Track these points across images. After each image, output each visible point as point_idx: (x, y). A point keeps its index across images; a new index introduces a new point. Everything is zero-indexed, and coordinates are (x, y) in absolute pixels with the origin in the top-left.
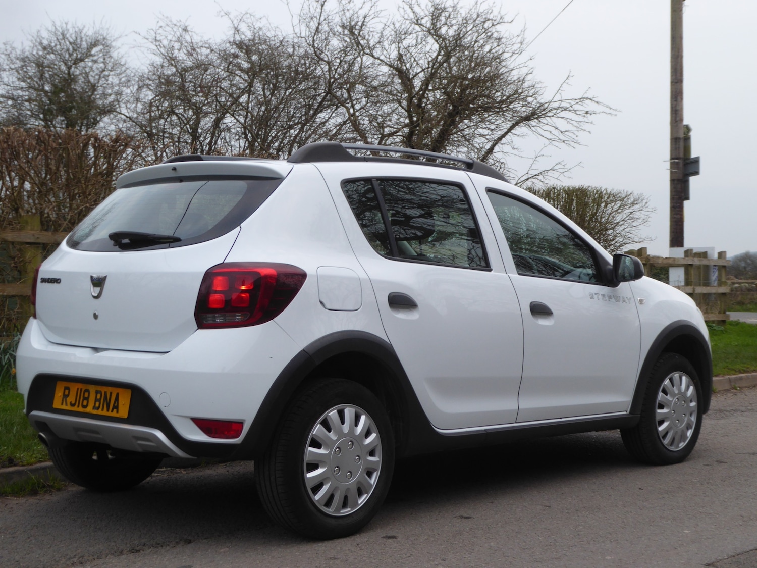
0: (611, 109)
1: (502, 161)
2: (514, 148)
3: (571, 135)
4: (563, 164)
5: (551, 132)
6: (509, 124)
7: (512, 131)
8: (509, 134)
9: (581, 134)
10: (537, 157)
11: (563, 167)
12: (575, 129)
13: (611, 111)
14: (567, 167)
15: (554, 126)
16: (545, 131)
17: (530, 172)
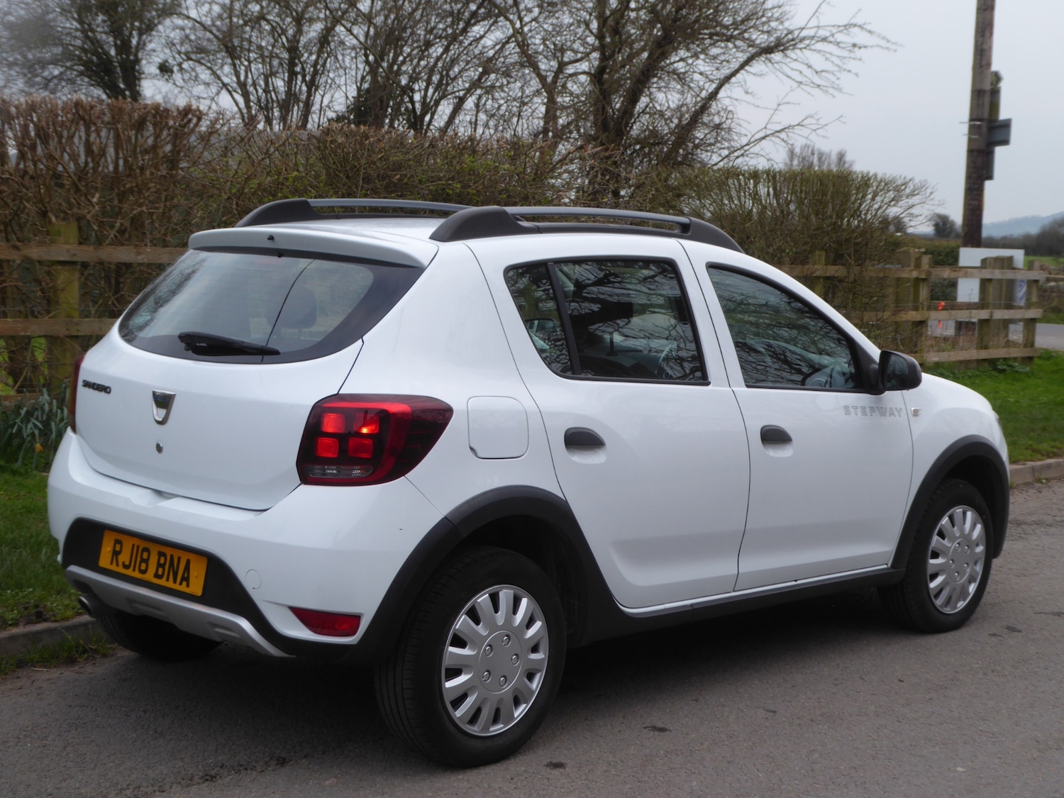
0: (888, 41)
1: (729, 108)
2: (747, 93)
3: (830, 76)
4: (816, 117)
5: (801, 72)
6: (742, 57)
7: (747, 68)
8: (742, 72)
9: (843, 75)
10: (779, 105)
11: (815, 122)
12: (836, 69)
13: (889, 45)
14: (822, 122)
15: (806, 62)
16: (793, 69)
17: (768, 127)
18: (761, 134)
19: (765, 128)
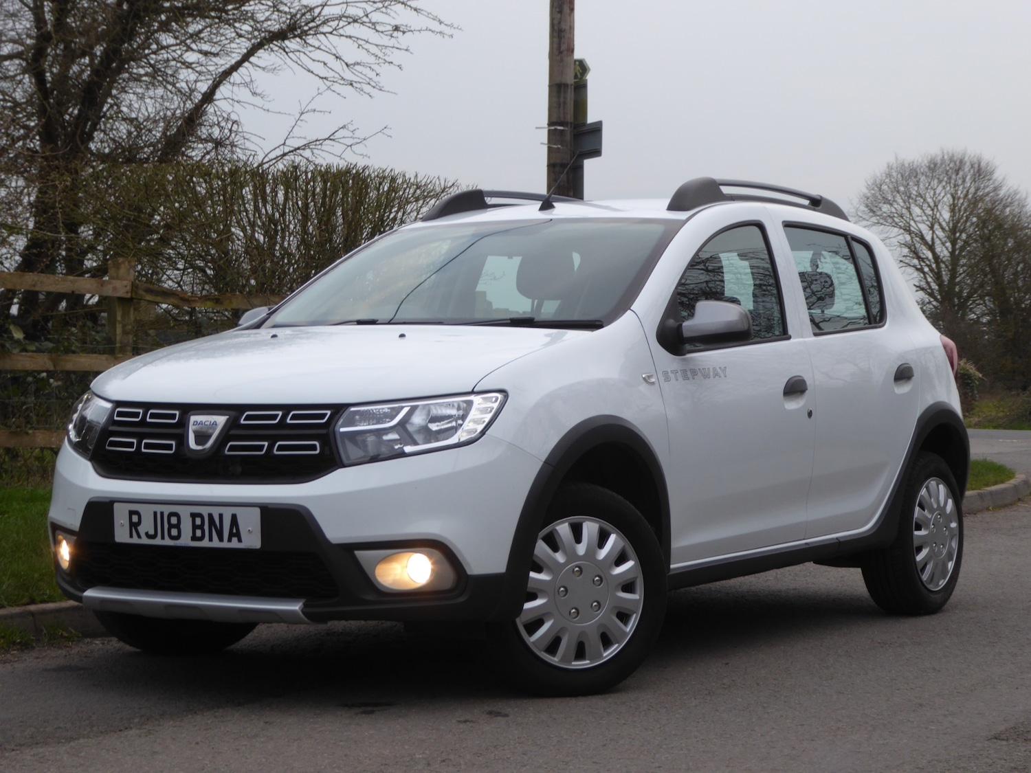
0: (441, 23)
1: (234, 117)
2: (254, 94)
3: (366, 71)
4: (351, 128)
5: (325, 64)
6: (244, 45)
7: (252, 59)
8: (246, 64)
9: (384, 69)
10: (302, 113)
11: (350, 134)
12: (372, 59)
13: (442, 28)
14: (359, 134)
15: (334, 52)
16: (314, 60)
17: (287, 143)
18: (279, 152)
19: (284, 144)
